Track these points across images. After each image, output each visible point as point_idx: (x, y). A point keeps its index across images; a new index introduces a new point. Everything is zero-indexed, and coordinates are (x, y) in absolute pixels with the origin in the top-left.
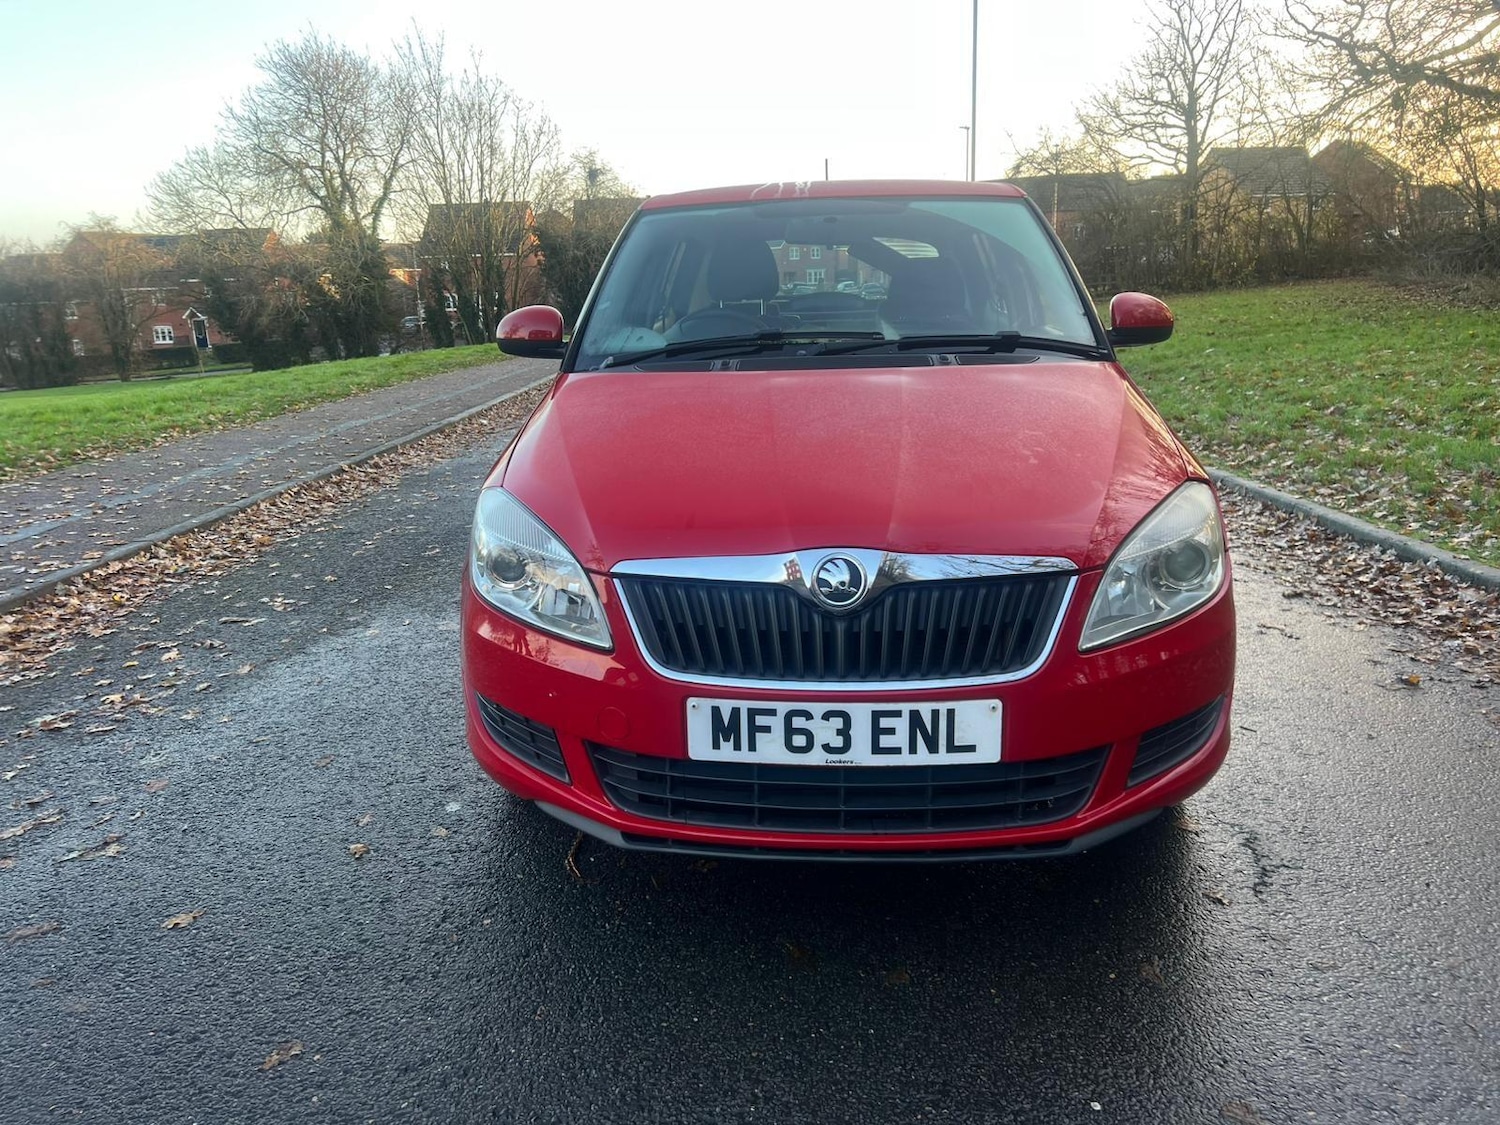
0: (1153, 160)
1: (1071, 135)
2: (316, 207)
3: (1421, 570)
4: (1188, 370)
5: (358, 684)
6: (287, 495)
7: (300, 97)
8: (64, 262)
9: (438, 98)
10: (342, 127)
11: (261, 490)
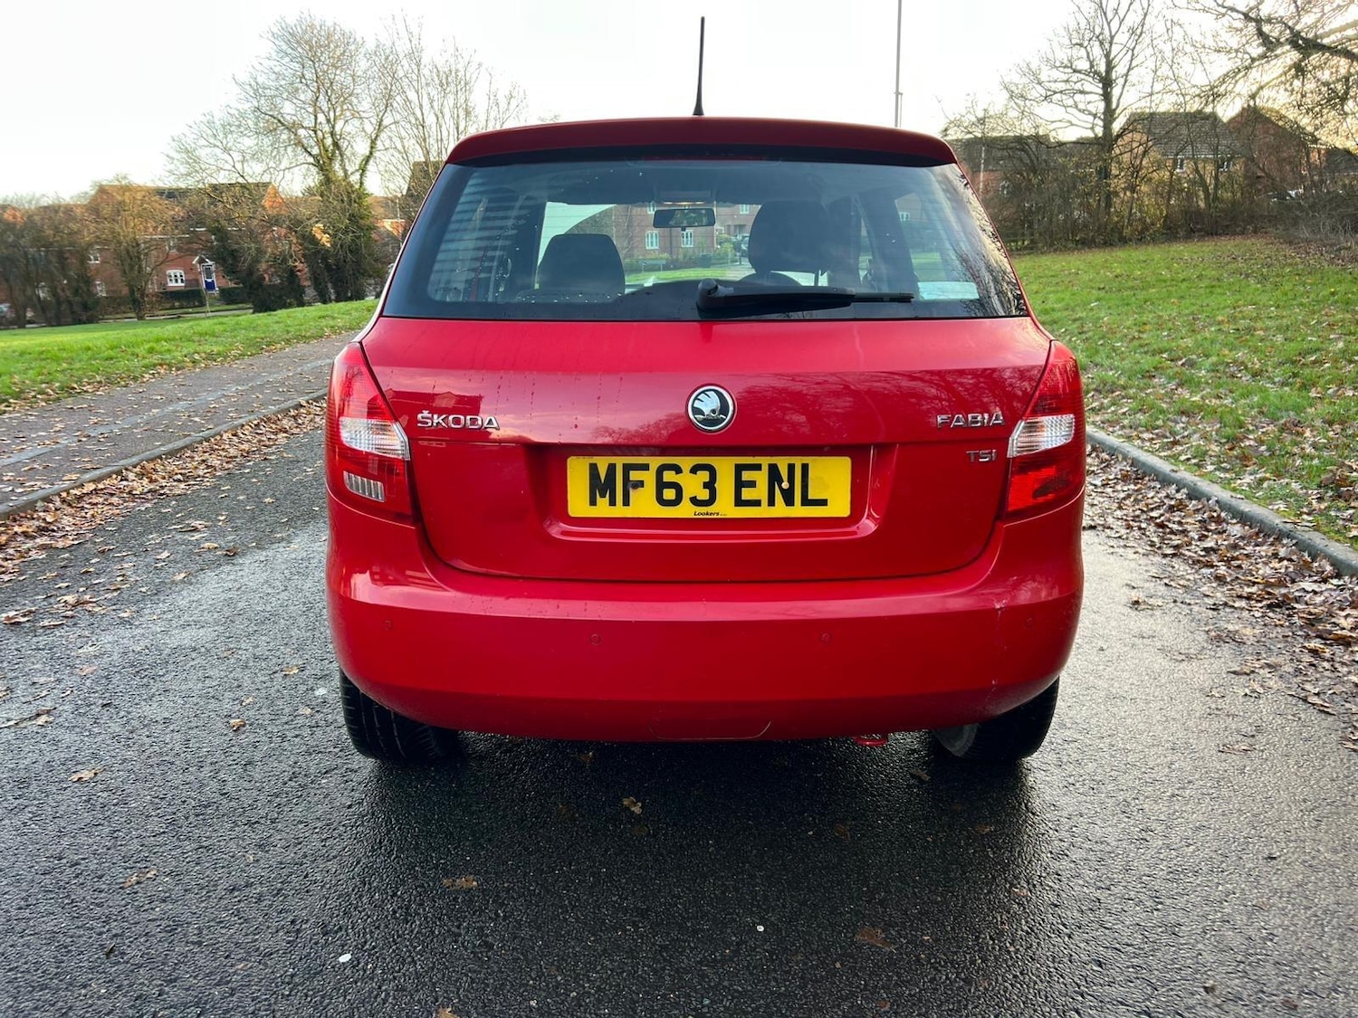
0: (1072, 125)
1: (998, 101)
2: (309, 164)
3: (1203, 507)
4: (1070, 322)
5: (270, 591)
6: (248, 427)
7: (295, 64)
8: (86, 212)
9: (418, 65)
10: (333, 90)
11: (225, 423)
